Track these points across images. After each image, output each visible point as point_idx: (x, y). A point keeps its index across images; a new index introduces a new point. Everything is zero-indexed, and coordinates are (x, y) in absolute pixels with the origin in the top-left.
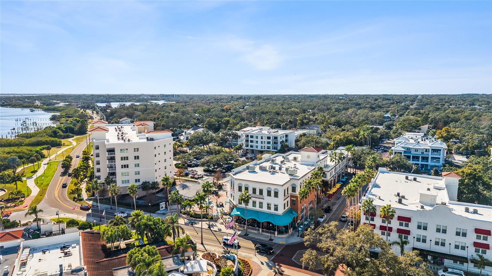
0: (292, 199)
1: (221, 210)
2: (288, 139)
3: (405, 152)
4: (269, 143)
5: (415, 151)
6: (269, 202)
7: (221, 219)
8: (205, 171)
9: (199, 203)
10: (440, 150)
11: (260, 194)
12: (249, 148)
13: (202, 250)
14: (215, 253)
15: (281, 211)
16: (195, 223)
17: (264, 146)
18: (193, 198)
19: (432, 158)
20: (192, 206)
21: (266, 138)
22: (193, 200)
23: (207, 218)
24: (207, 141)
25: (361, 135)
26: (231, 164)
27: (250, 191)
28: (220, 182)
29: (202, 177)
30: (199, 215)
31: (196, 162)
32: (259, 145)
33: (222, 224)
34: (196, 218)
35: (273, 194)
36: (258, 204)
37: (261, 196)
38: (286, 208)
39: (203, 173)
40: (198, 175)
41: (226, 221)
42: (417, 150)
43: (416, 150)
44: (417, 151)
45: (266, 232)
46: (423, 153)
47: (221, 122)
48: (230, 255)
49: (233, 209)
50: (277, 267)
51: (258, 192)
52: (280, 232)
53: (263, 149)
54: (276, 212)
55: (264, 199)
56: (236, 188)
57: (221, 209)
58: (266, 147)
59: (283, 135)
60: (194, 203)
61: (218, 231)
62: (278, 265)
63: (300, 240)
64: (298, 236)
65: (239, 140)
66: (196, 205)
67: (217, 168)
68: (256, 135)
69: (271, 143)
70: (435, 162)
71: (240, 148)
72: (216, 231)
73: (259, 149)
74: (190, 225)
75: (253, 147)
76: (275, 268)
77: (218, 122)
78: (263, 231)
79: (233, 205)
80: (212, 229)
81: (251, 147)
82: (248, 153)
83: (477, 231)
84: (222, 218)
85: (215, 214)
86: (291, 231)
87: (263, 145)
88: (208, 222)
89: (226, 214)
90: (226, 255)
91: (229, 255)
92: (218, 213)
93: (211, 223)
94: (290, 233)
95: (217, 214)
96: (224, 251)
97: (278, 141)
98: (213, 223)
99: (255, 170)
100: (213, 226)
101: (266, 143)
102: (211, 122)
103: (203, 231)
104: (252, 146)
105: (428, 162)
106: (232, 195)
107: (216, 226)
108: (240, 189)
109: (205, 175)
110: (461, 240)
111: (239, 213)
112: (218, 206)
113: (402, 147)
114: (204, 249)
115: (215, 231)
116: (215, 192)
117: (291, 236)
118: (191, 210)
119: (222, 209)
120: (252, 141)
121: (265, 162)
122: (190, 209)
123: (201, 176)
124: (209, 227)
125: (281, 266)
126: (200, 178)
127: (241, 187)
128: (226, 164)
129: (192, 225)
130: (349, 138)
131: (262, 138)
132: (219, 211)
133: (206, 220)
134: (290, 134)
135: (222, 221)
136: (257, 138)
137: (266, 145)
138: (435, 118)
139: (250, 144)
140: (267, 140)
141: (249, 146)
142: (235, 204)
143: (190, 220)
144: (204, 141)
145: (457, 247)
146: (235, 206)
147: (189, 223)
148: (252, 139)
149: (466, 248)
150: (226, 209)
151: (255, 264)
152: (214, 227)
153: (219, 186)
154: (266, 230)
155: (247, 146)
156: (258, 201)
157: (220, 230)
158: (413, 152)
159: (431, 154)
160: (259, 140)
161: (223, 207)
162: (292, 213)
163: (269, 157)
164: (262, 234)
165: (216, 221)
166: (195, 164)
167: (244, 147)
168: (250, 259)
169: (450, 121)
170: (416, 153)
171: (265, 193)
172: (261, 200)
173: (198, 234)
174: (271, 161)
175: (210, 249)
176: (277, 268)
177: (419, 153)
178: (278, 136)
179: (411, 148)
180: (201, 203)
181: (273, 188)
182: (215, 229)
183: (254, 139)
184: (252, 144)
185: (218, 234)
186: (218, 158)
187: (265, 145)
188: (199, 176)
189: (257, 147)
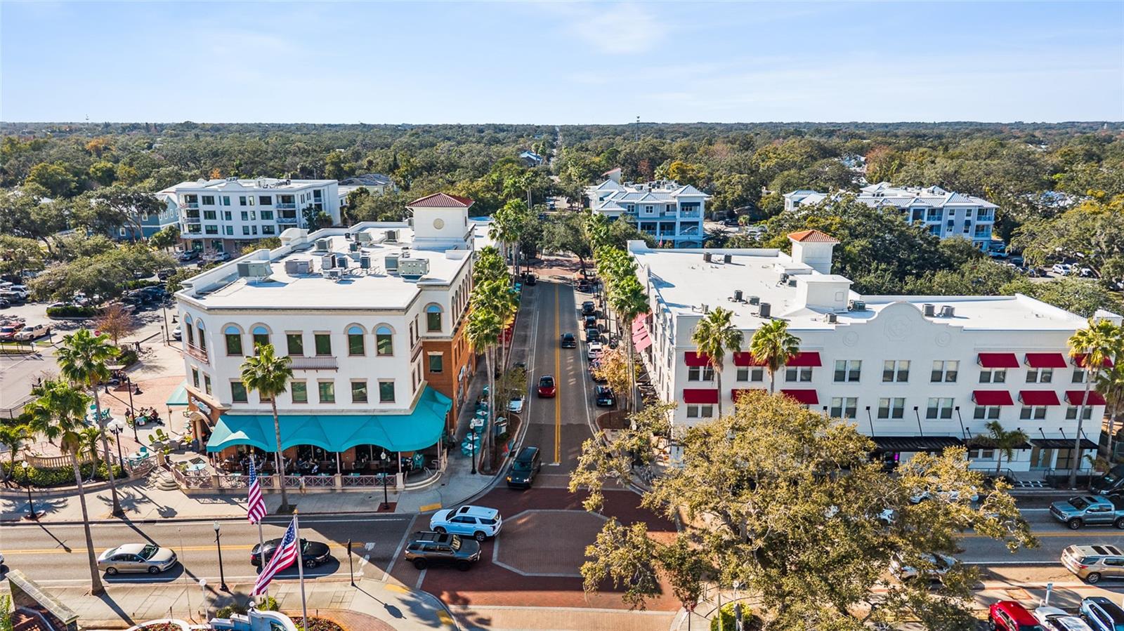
0: (430, 353)
1: (156, 437)
2: (323, 202)
3: (625, 214)
4: (267, 215)
5: (647, 211)
6: (359, 377)
7: (161, 469)
8: (53, 314)
9: (54, 423)
10: (698, 204)
11: (319, 352)
12: (203, 235)
13: (103, 624)
14: (175, 621)
15: (404, 400)
16: (50, 508)
17: (254, 227)
18: (22, 412)
19: (682, 223)
20: (23, 441)
21: (257, 201)
22: (25, 419)
23: (98, 478)
24: (44, 222)
25: (507, 187)
26: (152, 284)
27: (280, 349)
28: (127, 340)
29: (48, 334)
30: (61, 470)
31: (13, 289)
32: (237, 223)
33: (172, 486)
34: (48, 486)
35: (370, 343)
36: (313, 392)
37: (324, 360)
38: (418, 388)
39: (48, 322)
40: (31, 329)
41: (185, 473)
42: (651, 208)
43: (649, 208)
44: (651, 211)
45: (360, 483)
46: (662, 214)
47: (87, 174)
48: (252, 618)
49: (213, 424)
50: (453, 608)
51: (309, 347)
52: (412, 473)
53: (251, 236)
54: (387, 406)
55: (336, 368)
56: (216, 345)
57: (153, 431)
58: (260, 230)
59: (308, 191)
60: (27, 428)
61: (158, 517)
62: (455, 599)
63: (484, 485)
64: (474, 472)
65: (162, 216)
66: (41, 436)
67: (100, 302)
68: (223, 195)
69: (275, 215)
70: (688, 233)
71: (172, 238)
72: (154, 522)
73: (238, 234)
74: (24, 521)
75: (216, 232)
76: (449, 614)
77: (76, 174)
78: (345, 482)
79: (209, 411)
80: (131, 515)
81: (208, 232)
82: (201, 251)
83: (987, 360)
84: (164, 466)
85: (133, 456)
86: (444, 461)
87: (249, 223)
88: (108, 494)
89: (179, 449)
90: (228, 622)
91: (246, 619)
92: (143, 449)
93: (123, 492)
94: (443, 467)
95: (142, 454)
96: (212, 601)
97: (296, 209)
98: (131, 490)
99: (271, 277)
100: (132, 503)
101: (258, 215)
102: (52, 176)
103: (92, 531)
104: (212, 230)
105: (673, 234)
106: (195, 374)
107: (145, 500)
108: (233, 345)
109: (57, 327)
110: (944, 392)
111: (240, 435)
112: (136, 425)
113: (618, 203)
114: (113, 613)
115: (146, 522)
116: (115, 377)
117: (450, 476)
118: (20, 456)
119: (159, 432)
120: (210, 215)
121: (292, 252)
122: (14, 454)
123: (41, 332)
124: (118, 512)
125: (466, 602)
126: (39, 337)
127: (238, 336)
128: (135, 287)
129: (34, 516)
130: (481, 195)
131: (243, 203)
132: (147, 443)
133: (94, 484)
134: (326, 188)
135: (168, 476)
136: (227, 201)
137: (260, 223)
138: (631, 153)
139: (204, 222)
140: (259, 208)
141: (203, 230)
142: (217, 403)
143: (20, 499)
144: (33, 222)
145: (932, 413)
146: (217, 414)
147: (19, 511)
148: (209, 208)
149: (955, 412)
150: (177, 427)
151: (365, 621)
152: (140, 507)
153: (124, 355)
154: (357, 476)
155: (196, 229)
156: (312, 380)
157: (168, 514)
158: (643, 214)
159: (681, 216)
160: (236, 208)
161: (161, 423)
162: (435, 400)
163: (300, 241)
164: (344, 493)
165: (142, 481)
166: (8, 295)
167: (185, 233)
168: (337, 606)
169: (660, 158)
170: (649, 215)
171: (340, 345)
172: (326, 375)
173: (68, 550)
174: (315, 249)
175: (142, 611)
176: (457, 615)
177: (655, 214)
178: (295, 194)
179: (637, 205)
180: (66, 424)
181: (369, 324)
182: (147, 512)
183: (217, 208)
184: (210, 222)
185: (162, 531)
186: (100, 266)
187: (254, 223)
188: (36, 333)
189: (230, 230)
